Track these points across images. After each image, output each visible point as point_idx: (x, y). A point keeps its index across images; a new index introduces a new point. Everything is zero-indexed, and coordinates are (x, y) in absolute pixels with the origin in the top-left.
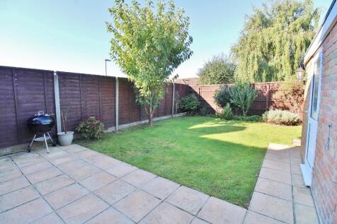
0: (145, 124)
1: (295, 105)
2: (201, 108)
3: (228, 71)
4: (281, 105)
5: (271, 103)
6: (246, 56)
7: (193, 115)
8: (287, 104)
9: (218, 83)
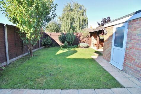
0: (27, 56)
1: (87, 41)
2: (53, 43)
3: (58, 27)
4: (82, 41)
5: (80, 40)
6: (66, 21)
7: (49, 47)
8: (84, 41)
9: (55, 32)
